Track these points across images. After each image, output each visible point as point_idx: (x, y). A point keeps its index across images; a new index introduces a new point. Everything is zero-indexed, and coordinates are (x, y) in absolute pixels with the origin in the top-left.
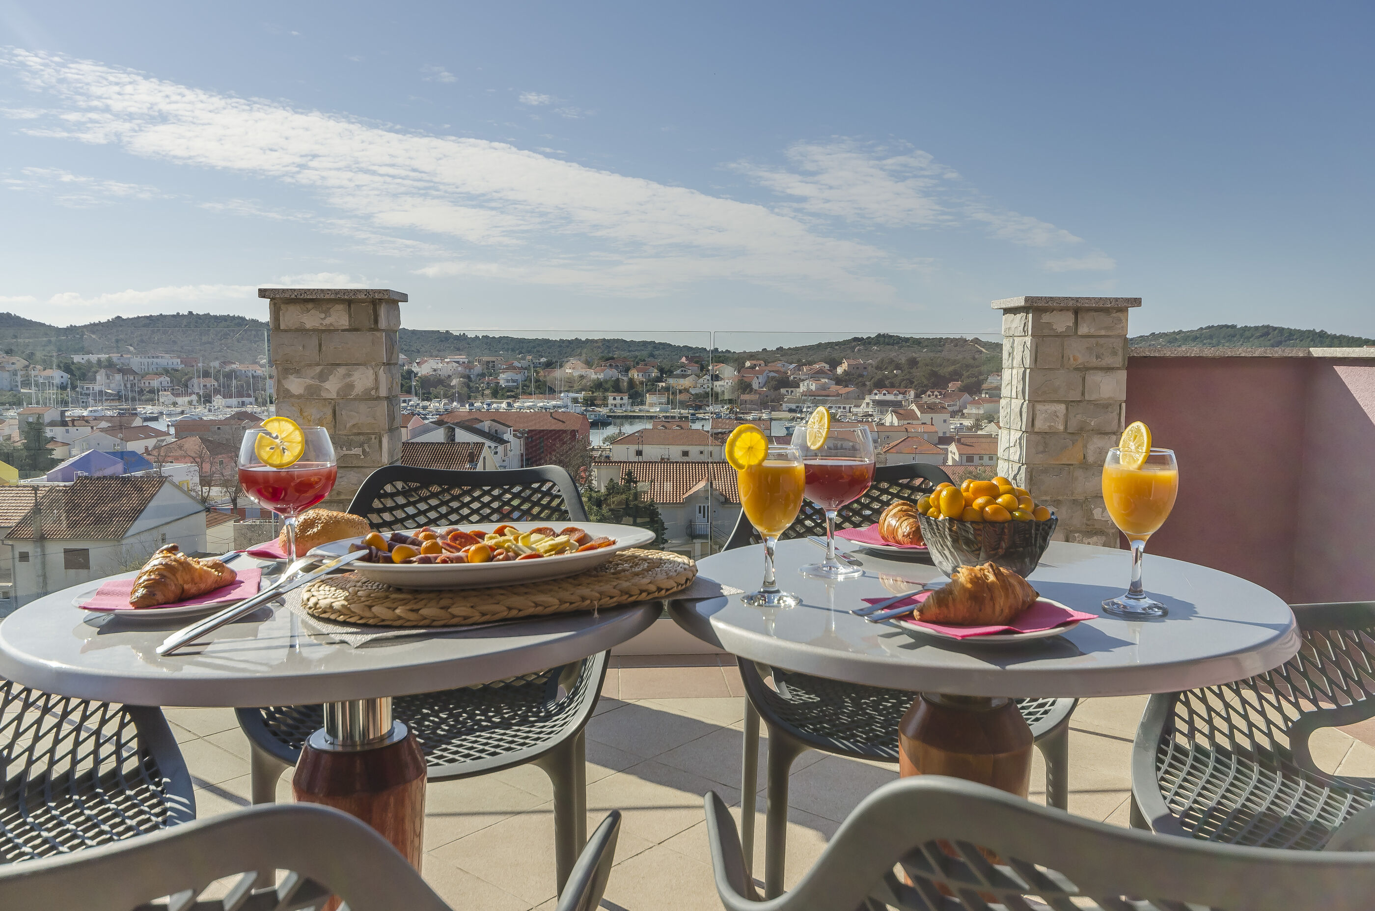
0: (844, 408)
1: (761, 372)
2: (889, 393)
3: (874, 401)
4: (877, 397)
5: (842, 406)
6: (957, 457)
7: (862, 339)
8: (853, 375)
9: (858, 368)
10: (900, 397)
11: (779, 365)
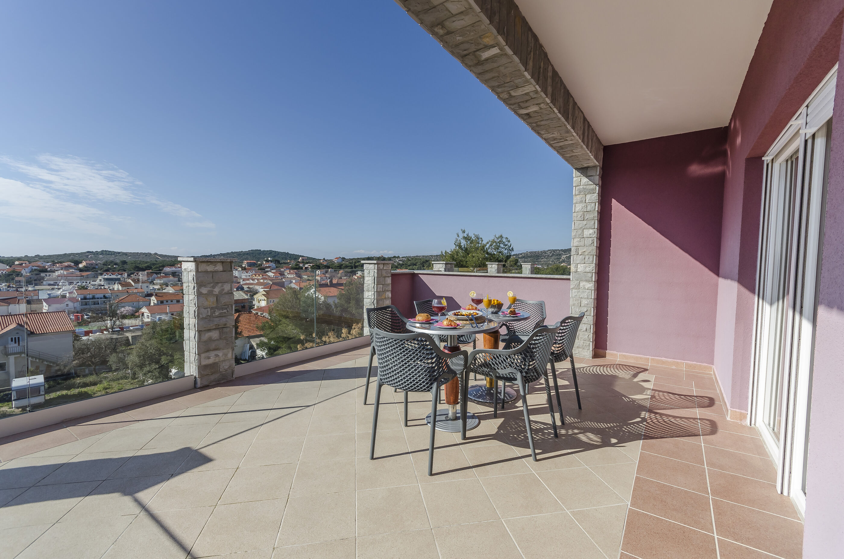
0: (86, 282)
1: (27, 267)
2: (113, 275)
3: (104, 279)
4: (106, 277)
5: (85, 282)
6: (156, 302)
7: (93, 252)
8: (89, 268)
9: (92, 265)
10: (119, 276)
11: (39, 263)
